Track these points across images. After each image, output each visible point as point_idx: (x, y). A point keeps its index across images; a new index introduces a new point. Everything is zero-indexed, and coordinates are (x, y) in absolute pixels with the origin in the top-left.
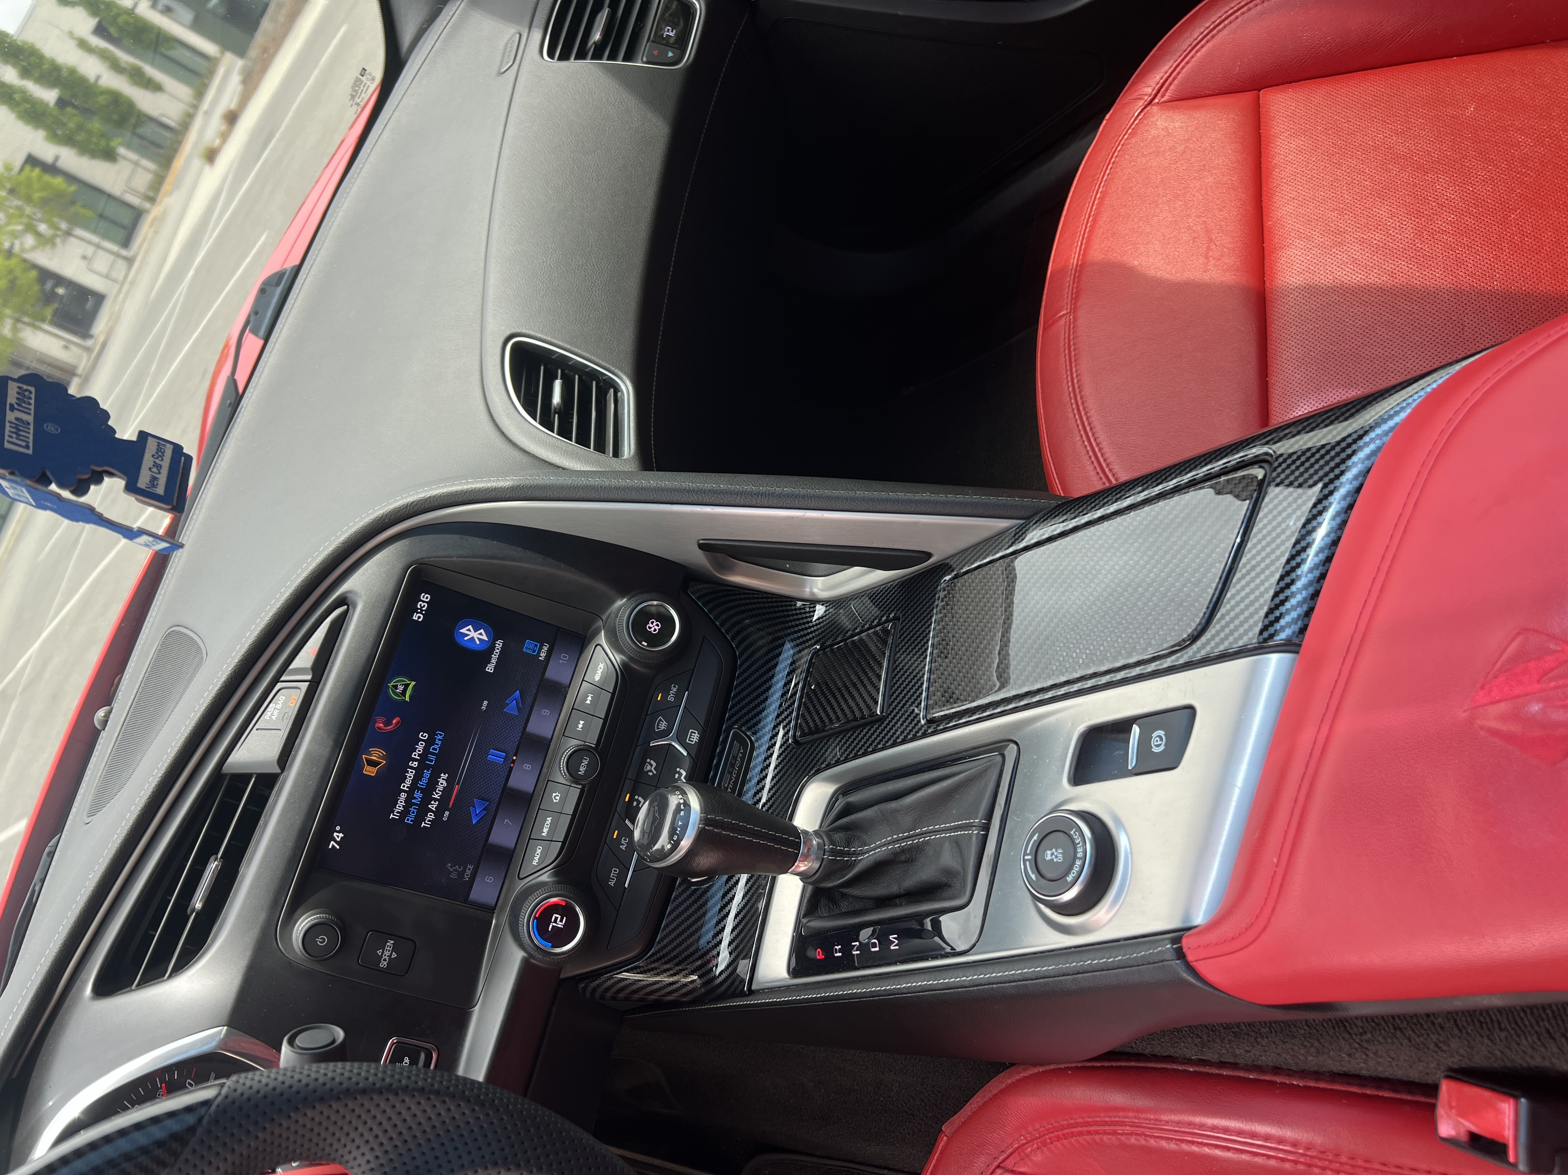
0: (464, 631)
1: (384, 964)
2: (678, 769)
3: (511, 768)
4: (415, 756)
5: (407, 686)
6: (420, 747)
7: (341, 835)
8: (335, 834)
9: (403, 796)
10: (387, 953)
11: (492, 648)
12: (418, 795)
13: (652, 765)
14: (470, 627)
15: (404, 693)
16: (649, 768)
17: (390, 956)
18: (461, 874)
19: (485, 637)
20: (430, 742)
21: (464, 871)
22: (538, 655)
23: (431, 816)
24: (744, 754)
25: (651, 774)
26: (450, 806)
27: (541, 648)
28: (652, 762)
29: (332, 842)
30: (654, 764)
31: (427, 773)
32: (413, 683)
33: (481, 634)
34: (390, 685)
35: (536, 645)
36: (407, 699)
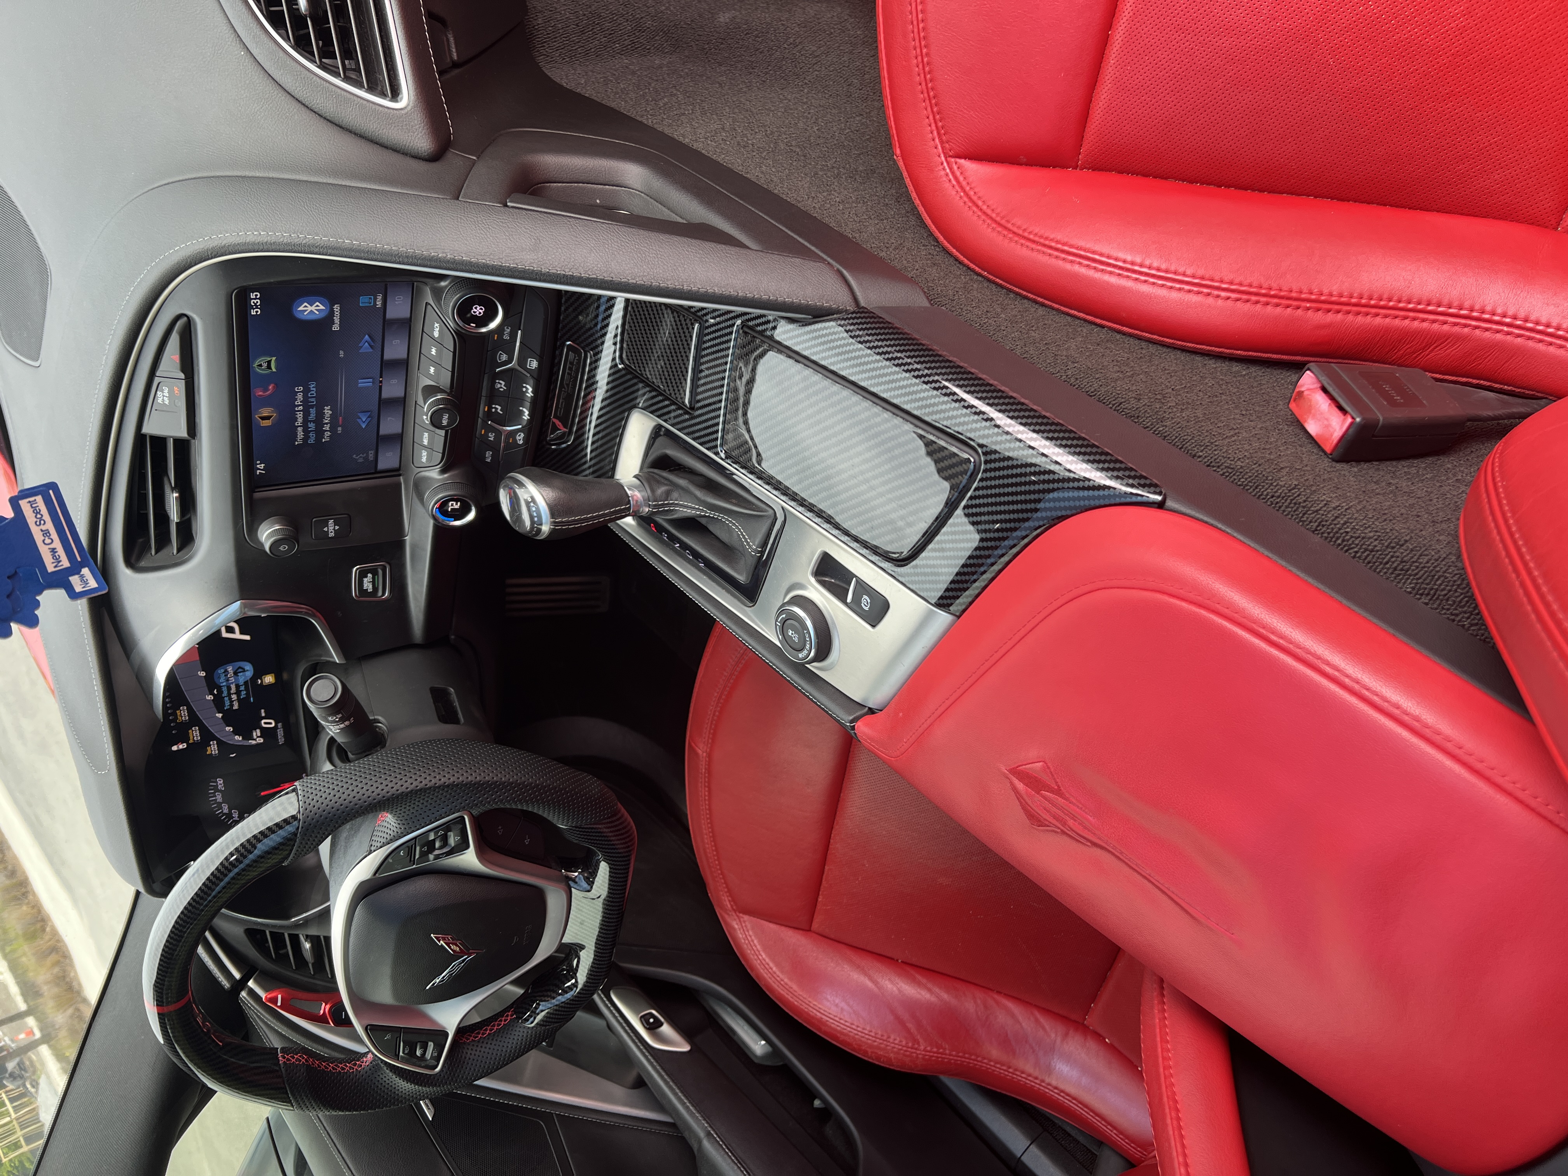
0: (301, 308)
1: (332, 535)
2: (524, 385)
3: (381, 387)
4: (298, 402)
5: (269, 362)
6: (300, 397)
7: (263, 465)
8: (258, 466)
9: (300, 429)
10: (331, 528)
11: (332, 313)
12: (312, 426)
13: (501, 384)
14: (306, 304)
15: (269, 367)
16: (499, 386)
17: (334, 529)
18: (366, 459)
19: (322, 307)
20: (306, 392)
21: (368, 455)
22: (375, 304)
23: (328, 434)
24: (579, 360)
25: (502, 390)
26: (340, 423)
27: (375, 299)
28: (501, 382)
29: (258, 471)
30: (503, 383)
31: (313, 411)
32: (274, 358)
33: (317, 306)
34: (255, 365)
35: (371, 298)
36: (274, 370)
